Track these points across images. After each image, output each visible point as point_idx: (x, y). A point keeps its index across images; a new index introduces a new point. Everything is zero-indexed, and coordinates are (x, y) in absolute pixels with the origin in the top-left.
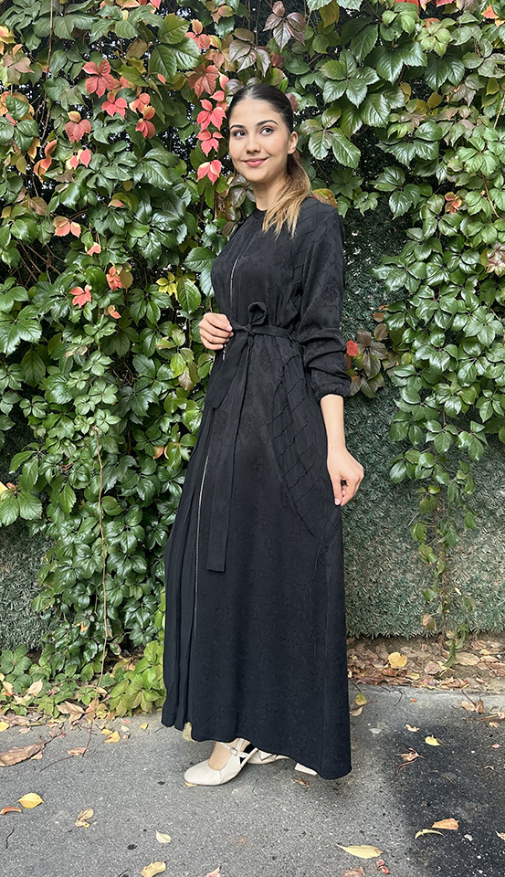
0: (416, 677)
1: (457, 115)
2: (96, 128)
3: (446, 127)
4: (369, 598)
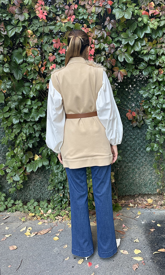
0: (155, 206)
1: (161, 46)
2: (57, 57)
3: (158, 50)
4: (141, 183)
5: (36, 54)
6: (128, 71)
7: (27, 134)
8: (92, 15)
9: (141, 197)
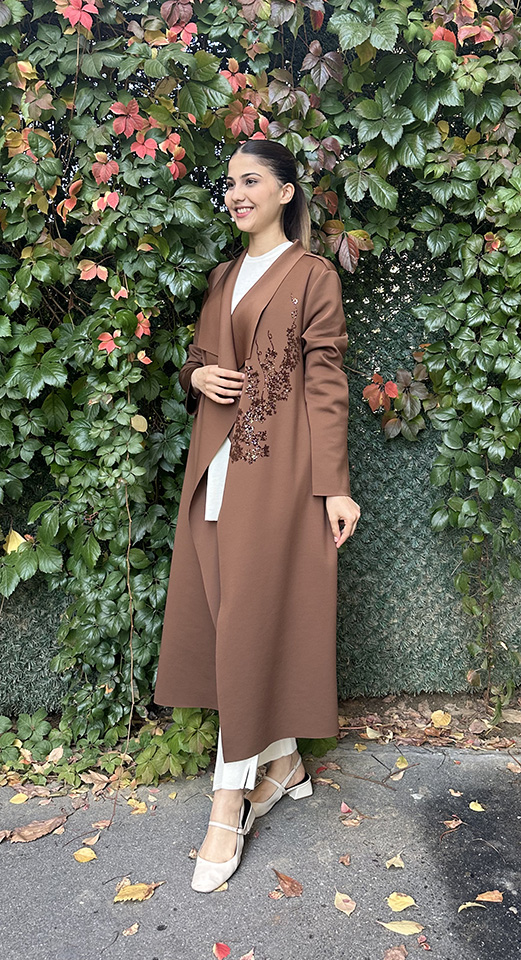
0: (460, 737)
2: (125, 169)
3: (484, 166)
4: (411, 653)
5: (43, 149)
6: (375, 234)
8: (259, 26)
9: (408, 705)
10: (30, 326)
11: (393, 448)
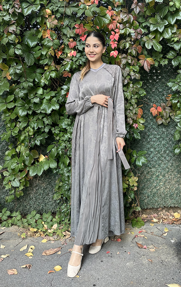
2: (78, 44)
4: (167, 194)
5: (54, 37)
6: (155, 60)
7: (36, 129)
9: (166, 211)
10: (48, 90)
11: (160, 128)
